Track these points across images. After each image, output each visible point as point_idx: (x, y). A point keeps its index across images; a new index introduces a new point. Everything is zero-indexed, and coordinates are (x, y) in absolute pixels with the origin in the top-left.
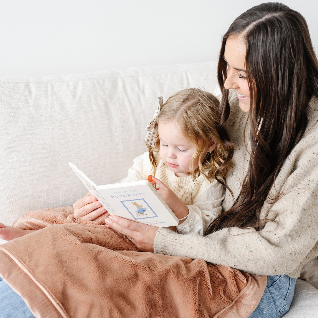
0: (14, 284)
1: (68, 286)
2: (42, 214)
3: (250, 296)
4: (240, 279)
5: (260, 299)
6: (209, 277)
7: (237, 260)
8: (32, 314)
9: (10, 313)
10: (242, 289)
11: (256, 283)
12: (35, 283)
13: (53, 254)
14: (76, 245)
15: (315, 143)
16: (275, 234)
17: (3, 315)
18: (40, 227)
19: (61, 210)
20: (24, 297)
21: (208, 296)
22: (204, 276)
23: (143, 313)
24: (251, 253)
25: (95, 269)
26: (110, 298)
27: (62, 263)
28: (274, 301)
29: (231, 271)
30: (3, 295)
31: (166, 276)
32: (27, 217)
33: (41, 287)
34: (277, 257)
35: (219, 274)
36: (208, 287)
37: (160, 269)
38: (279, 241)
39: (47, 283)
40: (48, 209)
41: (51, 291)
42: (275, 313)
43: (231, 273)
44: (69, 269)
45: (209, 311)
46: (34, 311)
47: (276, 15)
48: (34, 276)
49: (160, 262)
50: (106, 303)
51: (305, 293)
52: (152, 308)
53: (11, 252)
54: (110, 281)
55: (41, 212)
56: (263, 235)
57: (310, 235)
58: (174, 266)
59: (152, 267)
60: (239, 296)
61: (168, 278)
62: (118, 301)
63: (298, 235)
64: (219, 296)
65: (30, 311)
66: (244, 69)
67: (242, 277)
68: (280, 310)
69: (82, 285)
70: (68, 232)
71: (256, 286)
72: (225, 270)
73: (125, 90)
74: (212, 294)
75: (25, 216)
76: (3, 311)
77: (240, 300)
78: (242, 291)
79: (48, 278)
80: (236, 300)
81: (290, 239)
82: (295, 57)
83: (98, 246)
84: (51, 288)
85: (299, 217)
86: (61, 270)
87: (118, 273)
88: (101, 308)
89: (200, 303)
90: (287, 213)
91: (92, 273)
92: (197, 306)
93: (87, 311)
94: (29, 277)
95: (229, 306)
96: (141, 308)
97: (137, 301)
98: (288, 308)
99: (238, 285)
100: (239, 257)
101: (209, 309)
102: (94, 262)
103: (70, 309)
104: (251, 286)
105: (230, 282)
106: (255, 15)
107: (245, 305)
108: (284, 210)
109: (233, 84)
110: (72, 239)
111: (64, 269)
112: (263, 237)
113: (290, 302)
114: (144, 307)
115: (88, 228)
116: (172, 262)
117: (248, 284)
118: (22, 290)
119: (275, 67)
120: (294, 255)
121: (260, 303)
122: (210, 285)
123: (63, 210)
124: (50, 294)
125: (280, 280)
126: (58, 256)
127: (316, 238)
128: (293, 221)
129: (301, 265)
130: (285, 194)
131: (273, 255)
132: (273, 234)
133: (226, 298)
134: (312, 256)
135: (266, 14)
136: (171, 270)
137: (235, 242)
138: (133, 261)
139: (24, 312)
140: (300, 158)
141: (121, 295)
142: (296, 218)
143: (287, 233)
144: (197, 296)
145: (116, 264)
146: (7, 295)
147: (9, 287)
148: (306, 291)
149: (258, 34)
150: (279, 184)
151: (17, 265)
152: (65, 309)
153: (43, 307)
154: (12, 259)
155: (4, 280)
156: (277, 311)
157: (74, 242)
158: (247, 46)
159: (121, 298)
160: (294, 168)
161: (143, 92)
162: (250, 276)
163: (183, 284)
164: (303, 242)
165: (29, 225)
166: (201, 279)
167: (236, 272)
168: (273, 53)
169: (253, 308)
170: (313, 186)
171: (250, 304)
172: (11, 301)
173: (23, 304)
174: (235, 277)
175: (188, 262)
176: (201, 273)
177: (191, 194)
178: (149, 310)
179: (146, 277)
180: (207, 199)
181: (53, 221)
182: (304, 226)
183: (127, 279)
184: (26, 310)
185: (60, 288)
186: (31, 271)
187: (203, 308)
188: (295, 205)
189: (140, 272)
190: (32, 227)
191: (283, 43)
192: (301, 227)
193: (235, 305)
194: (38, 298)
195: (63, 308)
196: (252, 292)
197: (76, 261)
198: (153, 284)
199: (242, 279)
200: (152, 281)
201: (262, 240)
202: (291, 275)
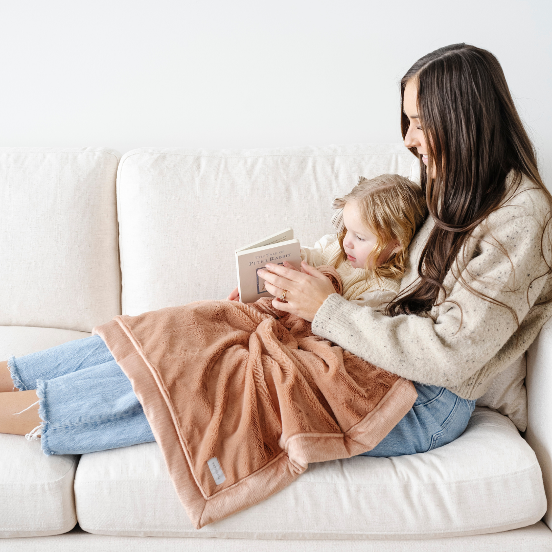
16: (452, 334)
44: (187, 356)
63: (482, 339)
68: (432, 436)
73: (315, 171)
86: (177, 357)
90: (469, 310)
111: (182, 356)
112: (437, 334)
120: (471, 363)
125: (437, 399)
129: (477, 384)
153: (148, 392)
161: (337, 176)
164: (486, 349)
194: (145, 381)
202: (461, 394)
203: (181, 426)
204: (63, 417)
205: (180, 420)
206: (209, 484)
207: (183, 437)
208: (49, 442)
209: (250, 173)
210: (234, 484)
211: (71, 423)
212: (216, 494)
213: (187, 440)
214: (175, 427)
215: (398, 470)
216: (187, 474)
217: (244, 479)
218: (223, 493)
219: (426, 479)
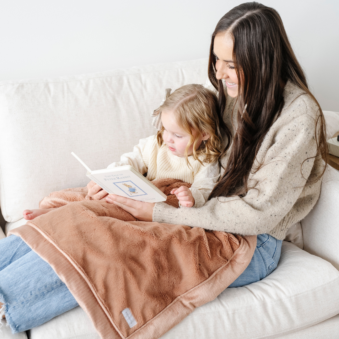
0: (42, 253)
1: (87, 252)
2: (64, 194)
3: (242, 256)
4: (233, 242)
5: (251, 258)
6: (207, 241)
7: (226, 225)
8: (58, 278)
9: (40, 277)
10: (236, 250)
11: (247, 244)
12: (59, 251)
13: (74, 227)
14: (92, 218)
15: (290, 121)
16: (257, 200)
17: (34, 279)
18: (62, 205)
19: (80, 190)
20: (50, 263)
21: (206, 257)
22: (203, 240)
23: (151, 274)
24: (237, 217)
25: (109, 237)
26: (123, 261)
27: (82, 233)
28: (263, 259)
29: (225, 235)
30: (33, 263)
31: (170, 241)
32: (51, 196)
33: (64, 254)
34: (260, 219)
35: (215, 238)
36: (206, 249)
37: (165, 236)
38: (260, 206)
39: (70, 251)
40: (69, 189)
41: (74, 257)
42: (265, 269)
43: (225, 237)
44: (88, 239)
45: (208, 270)
46: (59, 275)
47: (255, 12)
48: (58, 245)
49: (165, 229)
50: (120, 266)
51: (291, 252)
52: (159, 268)
53: (38, 226)
54: (122, 247)
55: (63, 193)
56: (247, 201)
57: (287, 199)
58: (177, 232)
59: (158, 234)
60: (233, 256)
61: (172, 242)
62: (130, 264)
63: (277, 200)
64: (216, 257)
65: (56, 275)
66: (232, 60)
67: (235, 240)
68: (269, 267)
69: (99, 251)
70: (85, 208)
71: (248, 247)
72: (221, 235)
73: (130, 86)
74: (210, 255)
75: (49, 196)
76: (34, 276)
77: (234, 260)
78: (236, 252)
79: (70, 247)
80: (231, 259)
81: (270, 204)
82: (274, 46)
83: (111, 218)
84: (73, 255)
85: (277, 185)
86: (81, 239)
87: (129, 240)
88: (116, 270)
89: (200, 263)
90: (267, 181)
91: (107, 241)
92: (198, 266)
93: (104, 273)
94: (54, 247)
95: (225, 265)
96: (150, 269)
97: (146, 263)
98: (276, 265)
99: (232, 246)
100: (228, 222)
101: (208, 268)
102: (109, 232)
103: (90, 272)
104: (243, 247)
105: (225, 244)
106: (237, 14)
107: (238, 264)
108: (264, 179)
109: (223, 75)
110: (89, 214)
111: (84, 239)
112: (247, 203)
113: (277, 260)
114: (153, 268)
115: (102, 204)
116: (175, 229)
117: (240, 246)
118: (49, 258)
119: (258, 56)
120: (274, 217)
121: (251, 261)
122: (208, 248)
123: (82, 190)
124: (73, 260)
125: (268, 241)
126: (78, 228)
127: (292, 202)
128: (272, 189)
129: (286, 229)
130: (265, 164)
131: (257, 218)
132: (255, 200)
133: (222, 258)
134: (295, 220)
135: (246, 12)
136: (174, 236)
137: (222, 209)
138: (142, 229)
139: (51, 276)
140: (278, 133)
141: (133, 259)
142: (275, 186)
143: (268, 199)
144: (197, 257)
145: (127, 233)
146: (36, 262)
147: (38, 256)
148: (291, 250)
149: (242, 29)
150: (261, 157)
151: (44, 237)
152: (86, 272)
153: (67, 271)
154: (39, 232)
155: (33, 250)
156: (266, 267)
157: (91, 216)
158: (234, 41)
159: (132, 261)
160: (273, 142)
162: (242, 239)
163: (185, 247)
164: (281, 206)
165: (53, 204)
166: (200, 242)
167: (230, 235)
168: (256, 44)
169: (245, 266)
170: (289, 158)
171: (243, 262)
172: (40, 267)
173: (50, 269)
174: (229, 240)
175: (188, 229)
176: (200, 238)
177: (193, 172)
178: (157, 271)
179: (153, 243)
180: (208, 176)
181: (74, 200)
182: (281, 192)
183: (137, 245)
184: (53, 273)
185: (80, 254)
186: (55, 241)
187: (203, 268)
188: (274, 175)
189: (147, 239)
190: (56, 205)
191: (263, 35)
192: (279, 193)
193: (230, 263)
194: (63, 264)
195: (84, 271)
196: (245, 252)
197: (93, 232)
198: (159, 249)
199: (235, 241)
200: (158, 246)
201: (246, 206)
202: (278, 237)
203: (97, 290)
204: (17, 296)
205: (95, 286)
206: (125, 328)
207: (100, 298)
208: (13, 318)
209: (86, 91)
210: (144, 325)
211: (25, 298)
212: (131, 335)
213: (104, 300)
214: (92, 293)
215: (255, 294)
216: (108, 324)
217: (150, 321)
218: (136, 333)
219: (275, 297)
